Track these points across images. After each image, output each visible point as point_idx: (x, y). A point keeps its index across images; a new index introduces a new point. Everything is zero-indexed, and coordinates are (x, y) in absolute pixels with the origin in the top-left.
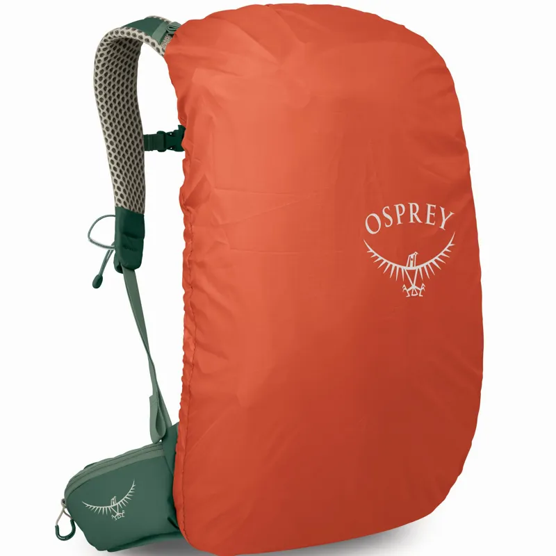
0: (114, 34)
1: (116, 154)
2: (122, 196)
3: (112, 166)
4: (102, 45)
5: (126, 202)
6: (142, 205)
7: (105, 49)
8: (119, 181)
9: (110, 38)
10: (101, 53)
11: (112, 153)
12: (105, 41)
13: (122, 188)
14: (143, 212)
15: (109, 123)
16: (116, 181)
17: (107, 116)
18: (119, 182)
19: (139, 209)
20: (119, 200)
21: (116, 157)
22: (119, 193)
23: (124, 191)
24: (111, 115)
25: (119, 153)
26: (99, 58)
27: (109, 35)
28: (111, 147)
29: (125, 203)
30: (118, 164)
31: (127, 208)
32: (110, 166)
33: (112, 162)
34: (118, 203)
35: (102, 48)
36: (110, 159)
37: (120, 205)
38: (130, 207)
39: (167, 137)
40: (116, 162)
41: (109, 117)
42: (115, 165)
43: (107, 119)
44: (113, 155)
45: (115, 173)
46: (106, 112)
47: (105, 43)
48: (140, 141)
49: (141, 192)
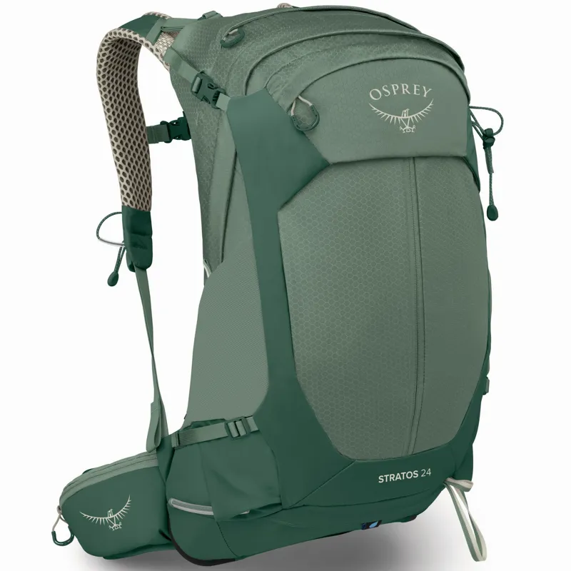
0: (113, 35)
1: (121, 150)
2: (128, 195)
3: (118, 163)
4: (103, 45)
5: (133, 201)
6: (149, 202)
7: (106, 49)
8: (125, 179)
9: (110, 38)
10: (103, 52)
11: (117, 149)
12: (106, 41)
13: (128, 187)
14: (150, 209)
15: (113, 119)
16: (122, 179)
17: (111, 112)
18: (125, 181)
19: (146, 206)
20: (125, 199)
21: (121, 154)
22: (125, 192)
23: (131, 189)
24: (115, 111)
25: (124, 150)
26: (101, 57)
27: (109, 36)
28: (116, 144)
29: (131, 202)
30: (123, 162)
31: (134, 207)
32: (116, 163)
33: (117, 159)
34: (124, 202)
35: (103, 48)
36: (115, 155)
37: (126, 204)
38: (136, 205)
39: (171, 126)
40: (121, 159)
41: (114, 113)
42: (121, 163)
43: (112, 115)
44: (118, 151)
45: (121, 171)
46: (111, 108)
47: (106, 43)
48: (144, 135)
49: (148, 189)
